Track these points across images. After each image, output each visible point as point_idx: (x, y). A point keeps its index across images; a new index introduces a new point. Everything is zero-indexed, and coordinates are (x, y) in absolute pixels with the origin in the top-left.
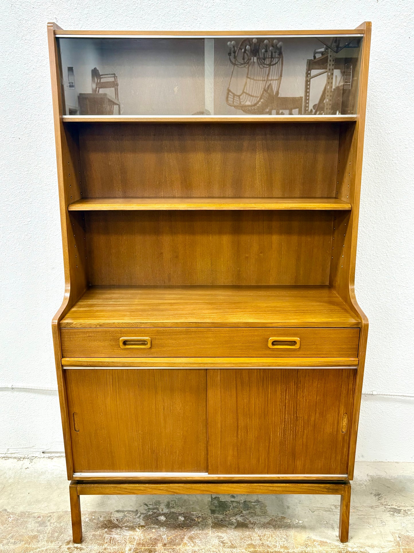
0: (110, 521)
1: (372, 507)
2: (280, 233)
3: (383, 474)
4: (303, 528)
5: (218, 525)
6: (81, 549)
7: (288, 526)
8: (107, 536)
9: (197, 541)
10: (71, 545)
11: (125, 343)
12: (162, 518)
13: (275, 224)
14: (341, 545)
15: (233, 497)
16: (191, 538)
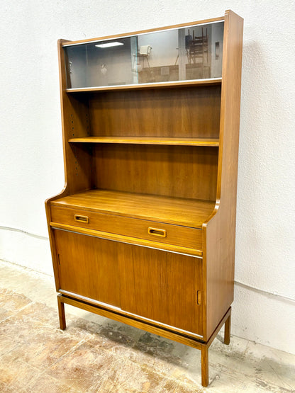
0: (85, 326)
1: (246, 375)
2: (198, 163)
3: (277, 359)
4: (186, 368)
5: (137, 348)
6: (62, 333)
7: (177, 364)
8: (77, 332)
9: (118, 351)
10: (59, 330)
11: (78, 218)
12: (111, 334)
13: (195, 156)
14: (201, 387)
15: (159, 337)
16: (116, 349)
